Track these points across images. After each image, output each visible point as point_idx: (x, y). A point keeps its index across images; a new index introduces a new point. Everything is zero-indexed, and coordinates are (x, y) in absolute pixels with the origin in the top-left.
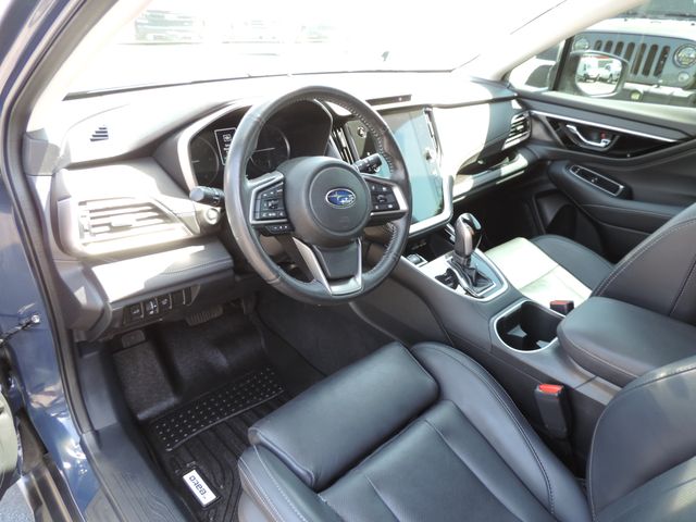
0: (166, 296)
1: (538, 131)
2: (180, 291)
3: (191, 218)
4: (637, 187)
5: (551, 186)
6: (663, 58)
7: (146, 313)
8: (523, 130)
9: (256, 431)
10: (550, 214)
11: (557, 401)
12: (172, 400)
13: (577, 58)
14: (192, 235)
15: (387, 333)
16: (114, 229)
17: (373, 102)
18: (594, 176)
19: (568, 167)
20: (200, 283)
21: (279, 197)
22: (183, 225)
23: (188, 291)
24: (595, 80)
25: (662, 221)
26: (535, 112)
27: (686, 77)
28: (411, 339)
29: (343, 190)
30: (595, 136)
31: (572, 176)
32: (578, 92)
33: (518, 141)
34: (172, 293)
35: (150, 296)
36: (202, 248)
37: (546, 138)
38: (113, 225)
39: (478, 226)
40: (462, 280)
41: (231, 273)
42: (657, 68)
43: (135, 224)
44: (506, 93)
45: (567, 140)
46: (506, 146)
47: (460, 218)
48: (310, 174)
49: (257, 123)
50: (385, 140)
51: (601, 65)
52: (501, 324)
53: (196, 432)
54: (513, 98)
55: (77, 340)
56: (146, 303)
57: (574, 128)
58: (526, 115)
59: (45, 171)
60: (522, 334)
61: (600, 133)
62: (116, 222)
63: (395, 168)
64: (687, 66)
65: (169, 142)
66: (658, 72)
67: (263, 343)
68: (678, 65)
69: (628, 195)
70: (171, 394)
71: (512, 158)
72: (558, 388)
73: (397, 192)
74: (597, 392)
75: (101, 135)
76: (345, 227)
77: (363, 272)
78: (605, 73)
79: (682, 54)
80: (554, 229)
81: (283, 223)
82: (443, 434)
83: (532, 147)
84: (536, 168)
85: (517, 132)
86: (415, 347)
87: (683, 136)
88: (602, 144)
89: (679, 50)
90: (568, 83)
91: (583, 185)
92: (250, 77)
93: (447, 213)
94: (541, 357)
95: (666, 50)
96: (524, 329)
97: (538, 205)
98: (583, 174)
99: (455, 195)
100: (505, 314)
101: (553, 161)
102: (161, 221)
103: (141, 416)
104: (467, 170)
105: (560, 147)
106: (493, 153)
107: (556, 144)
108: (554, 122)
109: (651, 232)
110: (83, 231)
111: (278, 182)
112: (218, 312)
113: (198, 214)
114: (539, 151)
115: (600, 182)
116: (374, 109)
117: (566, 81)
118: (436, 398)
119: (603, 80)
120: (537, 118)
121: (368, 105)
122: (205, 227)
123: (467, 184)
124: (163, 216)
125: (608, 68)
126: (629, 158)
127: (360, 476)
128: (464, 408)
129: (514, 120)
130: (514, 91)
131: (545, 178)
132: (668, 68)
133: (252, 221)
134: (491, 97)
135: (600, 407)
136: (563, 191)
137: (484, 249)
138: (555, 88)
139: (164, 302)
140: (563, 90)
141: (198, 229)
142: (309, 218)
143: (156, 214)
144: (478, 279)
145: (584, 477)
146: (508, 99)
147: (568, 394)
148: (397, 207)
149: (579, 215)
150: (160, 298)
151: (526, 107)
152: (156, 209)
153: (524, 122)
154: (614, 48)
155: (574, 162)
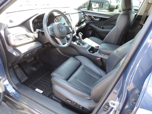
0: (30, 53)
1: (87, 18)
2: (32, 51)
3: (33, 37)
4: (104, 27)
5: (90, 28)
6: (103, 4)
7: (27, 56)
8: (84, 18)
9: (53, 74)
10: (90, 33)
11: (100, 60)
12: (27, 78)
13: (92, 4)
14: (33, 40)
15: (68, 56)
16: (20, 40)
17: (64, 12)
18: (97, 26)
19: (93, 24)
20: (37, 49)
21: (52, 30)
22: (31, 38)
23: (34, 51)
24: (94, 8)
25: (109, 32)
26: (86, 14)
27: (107, 8)
28: (74, 56)
29: (62, 28)
30: (96, 18)
31: (93, 26)
32: (92, 10)
33: (83, 20)
34: (31, 52)
35: (27, 53)
36: (35, 43)
37: (88, 19)
38: (20, 39)
39: (82, 34)
40: (81, 44)
41: (41, 47)
42: (102, 6)
43: (23, 38)
44: (80, 11)
45: (92, 19)
46: (82, 21)
47: (79, 33)
48: (57, 25)
49: (47, 16)
50: (67, 19)
51: (95, 6)
52: (89, 50)
53: (34, 82)
54: (82, 12)
55: (9, 66)
56: (27, 54)
57: (93, 17)
58: (84, 15)
59: (2, 29)
60: (92, 52)
61: (97, 18)
62: (20, 38)
63: (69, 24)
64: (107, 6)
65: (28, 22)
66: (102, 7)
67: (42, 64)
68: (105, 5)
69: (103, 28)
70: (26, 77)
71: (83, 23)
72: (100, 58)
73: (70, 28)
74: (106, 57)
75: (11, 21)
76: (64, 35)
77: (67, 43)
78: (95, 7)
79: (106, 3)
80: (91, 36)
81: (54, 35)
82: (83, 69)
83: (86, 21)
84: (87, 25)
85: (83, 18)
86: (75, 57)
87: (110, 17)
88: (98, 20)
89: (105, 3)
90: (91, 9)
91: (96, 27)
92: (31, 10)
93: (75, 33)
94: (96, 54)
95: (103, 3)
96: (92, 51)
97: (88, 32)
98: (95, 25)
99: (76, 30)
100: (89, 49)
101: (90, 23)
102: (28, 38)
103: (22, 81)
104: (77, 26)
105: (91, 21)
106: (80, 22)
107: (90, 20)
108: (89, 16)
109: (107, 34)
110: (14, 40)
111: (52, 27)
112: (33, 59)
113: (34, 36)
114: (87, 22)
115: (98, 26)
116: (65, 14)
117: (90, 9)
118: (80, 64)
119: (95, 8)
120: (86, 16)
121: (63, 13)
122: (36, 38)
123: (77, 28)
124: (28, 37)
125: (96, 6)
126: (102, 22)
127: (72, 77)
128: (85, 65)
129: (83, 16)
130: (82, 11)
131: (89, 27)
132: (104, 6)
133: (50, 34)
134: (78, 12)
135: (106, 59)
136: (92, 29)
137: (83, 39)
138: (88, 10)
139: (30, 54)
140: (90, 10)
141: (34, 39)
142: (58, 33)
143: (27, 36)
144: (83, 44)
145: (106, 71)
146: (81, 12)
147: (101, 59)
148: (70, 31)
149: (95, 33)
150: (29, 53)
151: (84, 14)
152: (26, 35)
153: (84, 16)
154: (98, 2)
155: (93, 23)
